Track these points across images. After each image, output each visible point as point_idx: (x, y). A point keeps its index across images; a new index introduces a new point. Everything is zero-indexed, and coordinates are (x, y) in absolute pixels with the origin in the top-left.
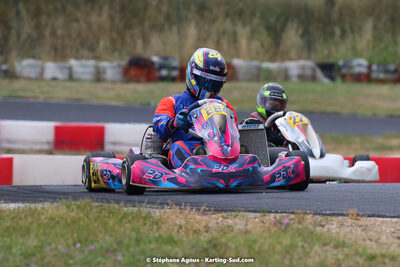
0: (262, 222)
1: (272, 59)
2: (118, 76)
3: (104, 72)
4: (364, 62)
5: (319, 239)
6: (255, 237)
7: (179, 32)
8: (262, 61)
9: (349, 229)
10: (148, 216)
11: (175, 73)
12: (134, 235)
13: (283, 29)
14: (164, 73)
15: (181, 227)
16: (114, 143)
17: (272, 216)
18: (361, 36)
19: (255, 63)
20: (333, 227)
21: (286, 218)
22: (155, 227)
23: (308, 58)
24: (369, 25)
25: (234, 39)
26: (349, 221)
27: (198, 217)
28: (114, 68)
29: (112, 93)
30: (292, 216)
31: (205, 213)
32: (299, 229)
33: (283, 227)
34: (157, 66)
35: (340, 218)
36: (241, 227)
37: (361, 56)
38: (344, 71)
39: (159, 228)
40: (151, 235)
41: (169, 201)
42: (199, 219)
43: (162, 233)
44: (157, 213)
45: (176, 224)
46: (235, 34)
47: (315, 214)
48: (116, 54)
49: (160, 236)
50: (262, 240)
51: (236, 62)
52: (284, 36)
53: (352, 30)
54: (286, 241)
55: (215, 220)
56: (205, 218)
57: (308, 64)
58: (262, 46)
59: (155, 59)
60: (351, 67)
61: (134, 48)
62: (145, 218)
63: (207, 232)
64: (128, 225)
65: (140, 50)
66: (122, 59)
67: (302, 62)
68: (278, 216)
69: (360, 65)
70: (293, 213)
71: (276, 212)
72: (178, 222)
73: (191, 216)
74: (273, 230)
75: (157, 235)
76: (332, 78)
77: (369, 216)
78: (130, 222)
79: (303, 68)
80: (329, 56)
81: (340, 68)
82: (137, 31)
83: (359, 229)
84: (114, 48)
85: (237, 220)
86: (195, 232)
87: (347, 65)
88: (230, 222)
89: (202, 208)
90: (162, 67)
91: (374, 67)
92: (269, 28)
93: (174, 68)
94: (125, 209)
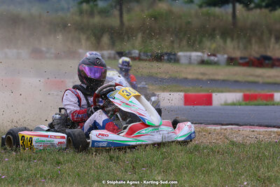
4: (137, 52)
11: (52, 56)
13: (101, 36)
18: (136, 39)
23: (112, 49)
24: (140, 35)
25: (79, 41)
46: (79, 38)
52: (102, 39)
53: (132, 36)
57: (112, 52)
58: (92, 43)
60: (131, 54)
66: (28, 48)
67: (109, 51)
69: (135, 53)
79: (110, 54)
80: (122, 49)
90: (46, 52)
91: (142, 54)
92: (95, 35)
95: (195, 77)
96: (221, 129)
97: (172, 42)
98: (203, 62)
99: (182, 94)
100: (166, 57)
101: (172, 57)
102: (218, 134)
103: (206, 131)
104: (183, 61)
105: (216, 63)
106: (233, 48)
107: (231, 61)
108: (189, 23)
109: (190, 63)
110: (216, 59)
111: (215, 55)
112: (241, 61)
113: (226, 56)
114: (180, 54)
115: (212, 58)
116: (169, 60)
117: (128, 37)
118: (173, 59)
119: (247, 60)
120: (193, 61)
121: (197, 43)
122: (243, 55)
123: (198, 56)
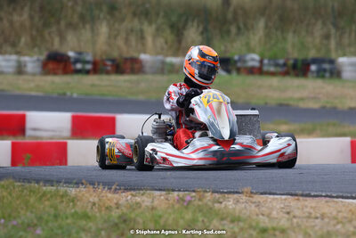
0: (167, 199)
1: (175, 55)
2: (38, 70)
3: (25, 66)
4: (256, 57)
5: (217, 214)
6: (160, 213)
7: (92, 30)
8: (167, 56)
9: (243, 206)
10: (65, 195)
11: (89, 67)
12: (52, 211)
13: (185, 27)
14: (79, 66)
15: (94, 204)
16: (35, 129)
17: (176, 193)
18: (254, 34)
19: (160, 57)
20: (230, 203)
21: (188, 196)
22: (71, 204)
24: (261, 24)
25: (142, 37)
26: (243, 198)
27: (110, 195)
28: (34, 62)
29: (32, 85)
30: (194, 194)
31: (116, 191)
32: (199, 206)
33: (185, 204)
34: (72, 60)
35: (236, 196)
36: (148, 204)
37: (254, 52)
38: (239, 65)
39: (75, 205)
40: (68, 211)
41: (84, 181)
42: (110, 197)
43: (77, 210)
44: (73, 191)
45: (90, 202)
46: (142, 31)
47: (214, 192)
48: (36, 49)
49: (76, 212)
50: (166, 216)
51: (143, 57)
52: (186, 33)
54: (189, 216)
55: (125, 198)
56: (116, 196)
58: (166, 43)
59: (71, 54)
60: (245, 61)
61: (52, 44)
62: (62, 196)
63: (118, 208)
64: (47, 203)
65: (56, 46)
66: (41, 54)
68: (181, 193)
69: (253, 59)
70: (194, 191)
71: (180, 191)
72: (91, 200)
73: (103, 194)
74: (177, 206)
75: (73, 211)
76: (228, 71)
77: (262, 194)
78: (48, 200)
80: (225, 52)
81: (236, 62)
82: (54, 29)
83: (253, 206)
84: (34, 44)
85: (144, 198)
86: (107, 208)
87: (242, 60)
88: (138, 199)
89: (113, 187)
90: (77, 61)
91: (266, 61)
92: (172, 26)
93: (88, 62)
94: (44, 188)
97: (327, 37)
100: (313, 68)
101: (327, 66)
116: (321, 74)
117: (239, 29)
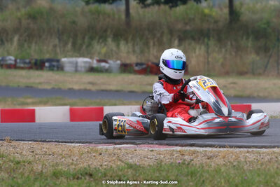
53: (7, 40)
95: (82, 87)
96: (115, 148)
98: (92, 70)
99: (68, 108)
102: (110, 155)
103: (96, 151)
104: (68, 68)
105: (107, 71)
106: (127, 52)
107: (125, 68)
108: (74, 22)
109: (76, 71)
110: (106, 65)
111: (105, 61)
112: (137, 68)
113: (119, 62)
114: (64, 60)
115: (103, 64)
118: (57, 66)
119: (144, 66)
120: (79, 69)
121: (84, 47)
122: (139, 61)
123: (86, 62)
